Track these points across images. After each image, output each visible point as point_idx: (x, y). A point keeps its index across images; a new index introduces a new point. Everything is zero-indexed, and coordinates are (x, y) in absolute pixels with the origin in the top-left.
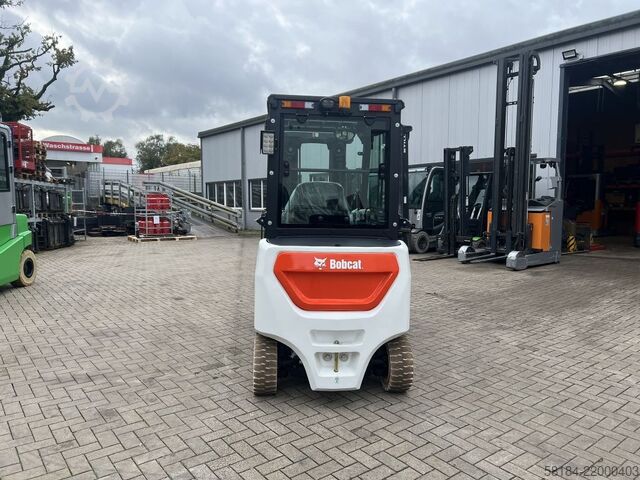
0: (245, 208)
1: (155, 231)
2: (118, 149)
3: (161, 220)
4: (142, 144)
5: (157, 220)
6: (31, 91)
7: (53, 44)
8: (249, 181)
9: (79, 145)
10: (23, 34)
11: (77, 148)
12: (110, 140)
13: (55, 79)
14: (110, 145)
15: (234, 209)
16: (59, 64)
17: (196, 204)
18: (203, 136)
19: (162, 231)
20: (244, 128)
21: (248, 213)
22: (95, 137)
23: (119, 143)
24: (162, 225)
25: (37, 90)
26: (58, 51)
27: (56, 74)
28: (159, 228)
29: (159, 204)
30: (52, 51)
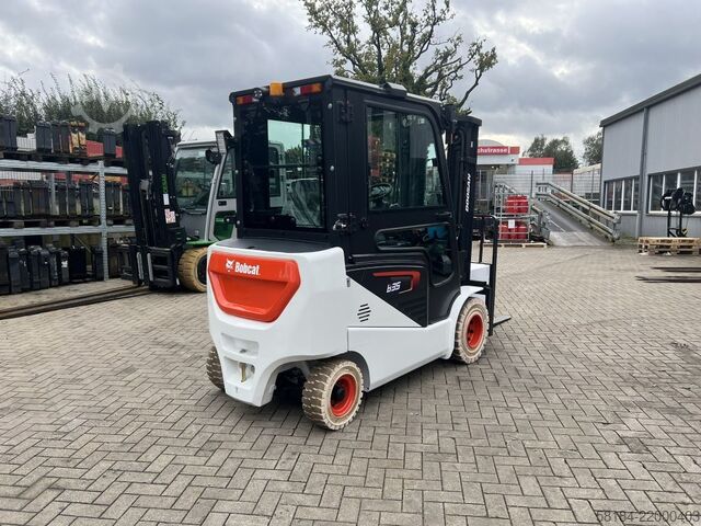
0: (641, 213)
1: (509, 236)
2: (563, 147)
3: (517, 224)
4: (591, 139)
5: (512, 224)
6: (455, 100)
7: (478, 49)
8: (650, 176)
9: (496, 148)
10: (455, 46)
11: (495, 151)
12: (555, 138)
13: (477, 84)
14: (555, 143)
15: (611, 212)
16: (482, 69)
17: (578, 207)
18: (606, 124)
19: (518, 237)
20: (649, 108)
21: (645, 219)
22: (540, 137)
23: (565, 142)
24: (517, 230)
25: (459, 98)
26: (481, 55)
27: (478, 79)
28: (514, 233)
29: (516, 207)
30: (477, 57)
